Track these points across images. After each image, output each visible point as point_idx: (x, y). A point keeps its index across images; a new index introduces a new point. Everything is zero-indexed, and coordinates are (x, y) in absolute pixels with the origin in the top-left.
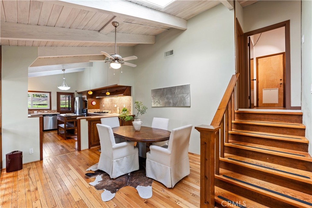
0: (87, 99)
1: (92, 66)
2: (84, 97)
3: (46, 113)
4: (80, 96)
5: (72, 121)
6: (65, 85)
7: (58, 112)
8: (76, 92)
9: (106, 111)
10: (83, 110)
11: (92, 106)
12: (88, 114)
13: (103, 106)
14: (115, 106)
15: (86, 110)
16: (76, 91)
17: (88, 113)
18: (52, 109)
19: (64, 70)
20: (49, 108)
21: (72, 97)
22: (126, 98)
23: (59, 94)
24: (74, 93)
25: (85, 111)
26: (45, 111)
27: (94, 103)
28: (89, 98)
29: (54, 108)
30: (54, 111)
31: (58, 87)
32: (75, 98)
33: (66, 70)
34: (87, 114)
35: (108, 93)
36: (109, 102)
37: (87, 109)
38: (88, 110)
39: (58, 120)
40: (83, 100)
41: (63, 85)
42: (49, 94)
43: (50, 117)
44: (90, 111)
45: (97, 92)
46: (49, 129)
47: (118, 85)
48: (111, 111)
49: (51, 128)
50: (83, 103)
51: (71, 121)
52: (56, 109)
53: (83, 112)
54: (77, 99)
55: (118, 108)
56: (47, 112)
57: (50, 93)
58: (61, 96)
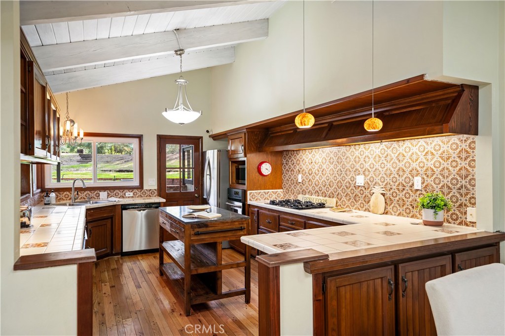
0: (245, 156)
1: (266, 34)
2: (233, 149)
3: (129, 199)
4: (219, 144)
5: (212, 241)
6: (185, 104)
7: (160, 195)
8: (209, 134)
9: (315, 199)
10: (229, 191)
11: (261, 177)
12: (249, 205)
13: (296, 178)
14: (360, 180)
15: (240, 192)
16: (208, 131)
17: (249, 202)
18: (145, 188)
19: (180, 52)
20: (136, 183)
21: (197, 149)
22: (429, 148)
23: (163, 141)
24: (202, 137)
25: (240, 196)
26: (129, 194)
27: (266, 169)
28: (251, 151)
29: (151, 183)
30: (150, 193)
31: (164, 114)
32: (205, 152)
33: (186, 51)
34: (244, 205)
35: (374, 124)
36: (324, 167)
37: (245, 187)
38: (248, 192)
39: (161, 228)
40: (230, 159)
41: (178, 106)
42: (136, 141)
43: (139, 213)
44: (253, 197)
45: (278, 129)
46: (137, 248)
47: (428, 78)
48: (334, 200)
49: (143, 248)
50: (232, 169)
51: (208, 239)
52: (156, 188)
53: (230, 199)
54: (212, 156)
55: (377, 190)
56: (131, 194)
57: (140, 137)
58: (169, 147)
